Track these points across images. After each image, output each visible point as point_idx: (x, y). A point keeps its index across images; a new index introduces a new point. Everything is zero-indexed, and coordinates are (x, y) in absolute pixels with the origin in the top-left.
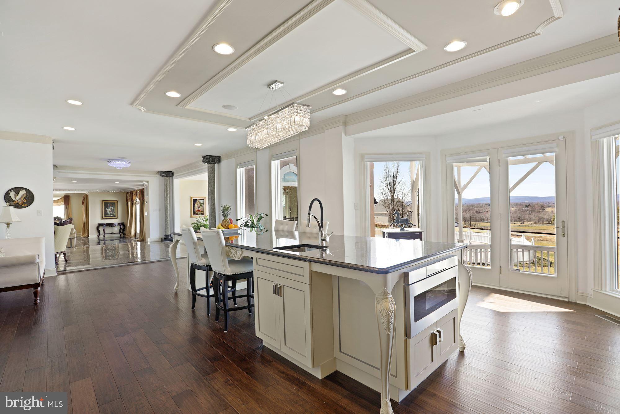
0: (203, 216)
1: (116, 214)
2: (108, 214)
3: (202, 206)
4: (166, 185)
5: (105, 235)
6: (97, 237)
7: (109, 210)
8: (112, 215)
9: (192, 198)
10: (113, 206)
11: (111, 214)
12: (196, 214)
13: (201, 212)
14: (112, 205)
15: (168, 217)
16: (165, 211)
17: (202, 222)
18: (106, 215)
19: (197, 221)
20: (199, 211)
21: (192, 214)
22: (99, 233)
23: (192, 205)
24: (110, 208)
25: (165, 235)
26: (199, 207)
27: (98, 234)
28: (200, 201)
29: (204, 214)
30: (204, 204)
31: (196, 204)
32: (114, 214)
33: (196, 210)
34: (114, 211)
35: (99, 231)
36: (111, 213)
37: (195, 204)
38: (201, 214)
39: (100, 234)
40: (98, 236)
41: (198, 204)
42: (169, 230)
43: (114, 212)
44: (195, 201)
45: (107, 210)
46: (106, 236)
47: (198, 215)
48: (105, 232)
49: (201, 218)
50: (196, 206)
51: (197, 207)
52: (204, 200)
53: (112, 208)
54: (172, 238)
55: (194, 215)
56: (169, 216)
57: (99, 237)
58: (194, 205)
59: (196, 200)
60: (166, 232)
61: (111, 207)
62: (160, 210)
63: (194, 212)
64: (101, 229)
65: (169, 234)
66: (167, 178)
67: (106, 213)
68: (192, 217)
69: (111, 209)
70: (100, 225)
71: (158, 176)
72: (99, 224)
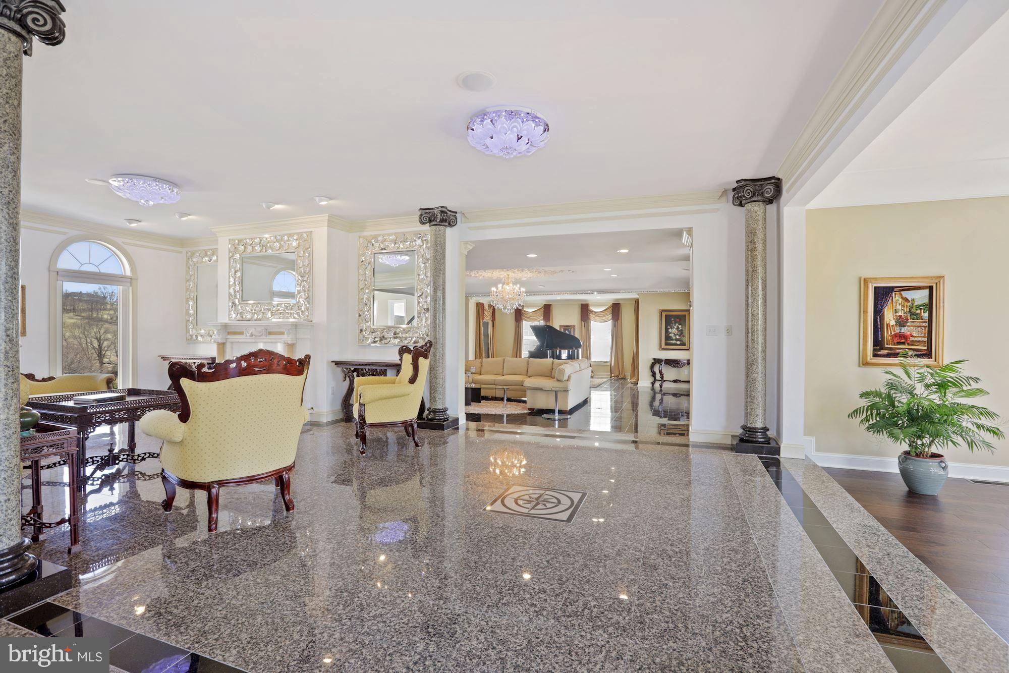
0: (926, 361)
1: (685, 340)
2: (672, 340)
3: (918, 317)
4: (751, 234)
5: (662, 383)
6: (650, 386)
7: (673, 331)
8: (678, 343)
9: (866, 281)
10: (682, 322)
11: (677, 340)
12: (885, 352)
13: (913, 343)
14: (680, 320)
15: (756, 360)
16: (747, 333)
17: (919, 389)
18: (667, 342)
19: (891, 386)
20: (902, 339)
21: (865, 349)
22: (655, 378)
23: (866, 312)
24: (675, 327)
25: (745, 428)
26: (901, 322)
27: (652, 380)
28: (908, 295)
29: (928, 354)
30: (930, 307)
31: (886, 310)
32: (683, 339)
33: (887, 335)
34: (682, 333)
35: (654, 374)
36: (678, 337)
37: (881, 310)
38: (910, 353)
39: (655, 380)
40: (653, 384)
41: (899, 307)
42: (760, 412)
43: (684, 336)
44: (883, 295)
45: (670, 330)
46: (665, 385)
47: (895, 355)
48: (662, 378)
49: (912, 371)
50: (889, 317)
51: (893, 323)
52: (931, 288)
53: (680, 326)
54: (773, 444)
55: (875, 356)
56: (760, 356)
57: (655, 386)
58: (878, 312)
59: (892, 289)
60: (747, 414)
61: (677, 324)
62: (729, 331)
63: (878, 343)
64: (656, 369)
65: (759, 424)
66: (756, 208)
67: (668, 338)
68: (866, 364)
69: (678, 328)
70: (657, 361)
71: (727, 207)
72: (654, 359)
